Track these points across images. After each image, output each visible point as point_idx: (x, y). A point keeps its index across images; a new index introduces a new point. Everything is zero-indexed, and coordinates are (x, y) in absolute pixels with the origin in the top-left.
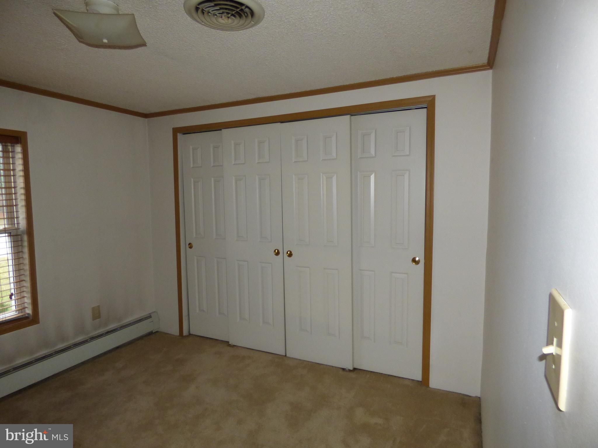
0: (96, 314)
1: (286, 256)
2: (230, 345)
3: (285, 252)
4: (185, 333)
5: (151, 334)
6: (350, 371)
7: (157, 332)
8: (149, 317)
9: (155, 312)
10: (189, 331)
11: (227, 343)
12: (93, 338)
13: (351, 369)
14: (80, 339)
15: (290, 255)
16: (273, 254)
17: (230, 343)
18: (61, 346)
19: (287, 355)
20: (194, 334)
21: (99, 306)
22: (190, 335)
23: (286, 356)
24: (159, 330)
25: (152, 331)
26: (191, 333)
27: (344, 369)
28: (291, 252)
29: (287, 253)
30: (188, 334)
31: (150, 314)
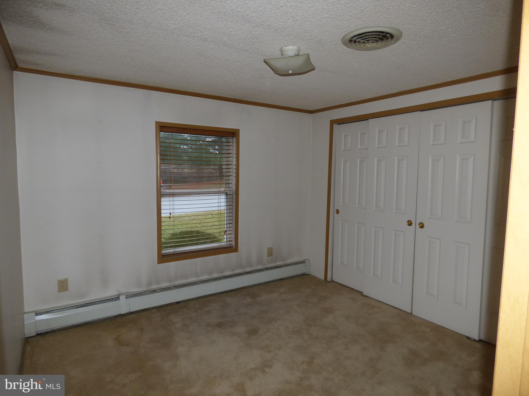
0: (270, 252)
1: (418, 226)
2: (364, 295)
3: (418, 223)
4: (329, 279)
5: (304, 275)
6: (475, 340)
7: (308, 274)
8: (303, 262)
9: (308, 259)
10: (332, 279)
11: (361, 293)
12: (267, 269)
13: (477, 339)
14: (259, 267)
15: (422, 226)
16: (406, 224)
17: (363, 294)
18: (248, 269)
19: (413, 314)
20: (335, 281)
21: (272, 248)
22: (332, 281)
23: (411, 313)
24: (310, 273)
25: (305, 273)
26: (333, 280)
27: (468, 338)
28: (423, 224)
29: (420, 224)
30: (331, 280)
31: (304, 260)
